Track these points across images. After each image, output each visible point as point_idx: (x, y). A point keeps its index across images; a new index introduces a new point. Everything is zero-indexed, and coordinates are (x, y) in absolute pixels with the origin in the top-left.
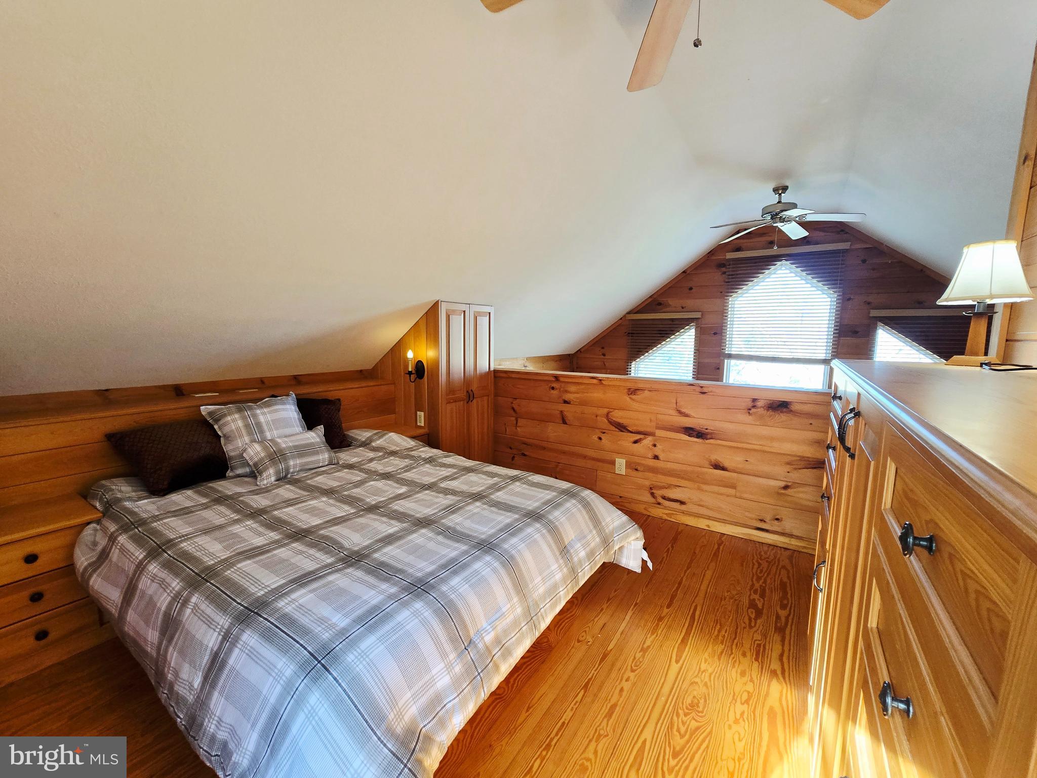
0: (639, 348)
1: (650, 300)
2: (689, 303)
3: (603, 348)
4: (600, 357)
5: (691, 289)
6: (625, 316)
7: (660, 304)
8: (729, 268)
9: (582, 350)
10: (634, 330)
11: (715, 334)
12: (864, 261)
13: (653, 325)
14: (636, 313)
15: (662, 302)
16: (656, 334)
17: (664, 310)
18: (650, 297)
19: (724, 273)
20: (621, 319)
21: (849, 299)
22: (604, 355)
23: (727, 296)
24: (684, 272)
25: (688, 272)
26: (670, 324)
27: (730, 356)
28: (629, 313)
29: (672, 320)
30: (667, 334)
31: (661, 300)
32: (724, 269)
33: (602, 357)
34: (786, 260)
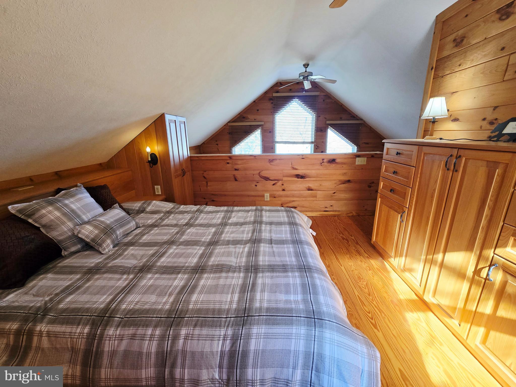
0: (236, 141)
1: (239, 115)
2: (258, 117)
3: (216, 141)
4: (215, 146)
5: (258, 110)
6: (227, 124)
7: (244, 118)
8: (275, 101)
9: (205, 143)
10: (232, 131)
11: (270, 132)
12: (324, 101)
13: (246, 128)
14: (233, 122)
15: (245, 117)
16: (243, 133)
17: (246, 121)
18: (239, 114)
19: (272, 103)
20: (225, 125)
21: (319, 116)
22: (217, 145)
23: (275, 114)
24: (254, 102)
25: (256, 102)
26: (250, 128)
27: (278, 142)
28: (229, 122)
29: (250, 126)
30: (249, 133)
31: (245, 115)
32: (272, 101)
33: (217, 146)
34: (297, 98)
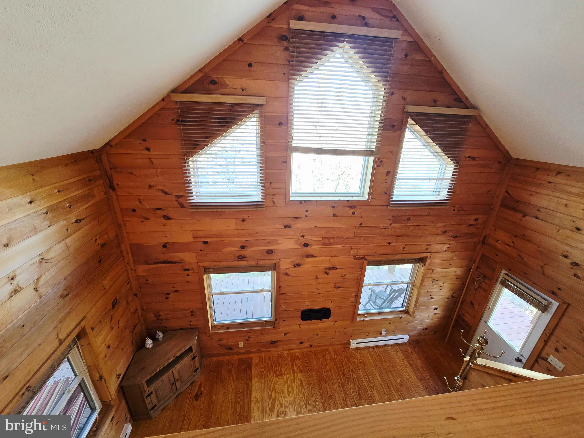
0: (196, 141)
1: (200, 75)
2: (250, 84)
3: (144, 140)
4: (143, 152)
5: (250, 65)
6: (168, 95)
7: (214, 82)
8: (293, 43)
9: (113, 144)
10: (185, 117)
11: (280, 124)
12: (406, 55)
13: (220, 110)
14: (184, 92)
15: (217, 80)
16: (214, 122)
17: (218, 92)
18: (200, 71)
19: (287, 49)
20: (163, 99)
21: (392, 94)
22: (148, 149)
23: (293, 79)
24: (240, 40)
25: (245, 41)
26: (230, 111)
27: (298, 150)
28: (174, 91)
29: (232, 105)
30: (227, 123)
31: (215, 76)
32: (285, 43)
33: (146, 152)
34: (347, 42)
